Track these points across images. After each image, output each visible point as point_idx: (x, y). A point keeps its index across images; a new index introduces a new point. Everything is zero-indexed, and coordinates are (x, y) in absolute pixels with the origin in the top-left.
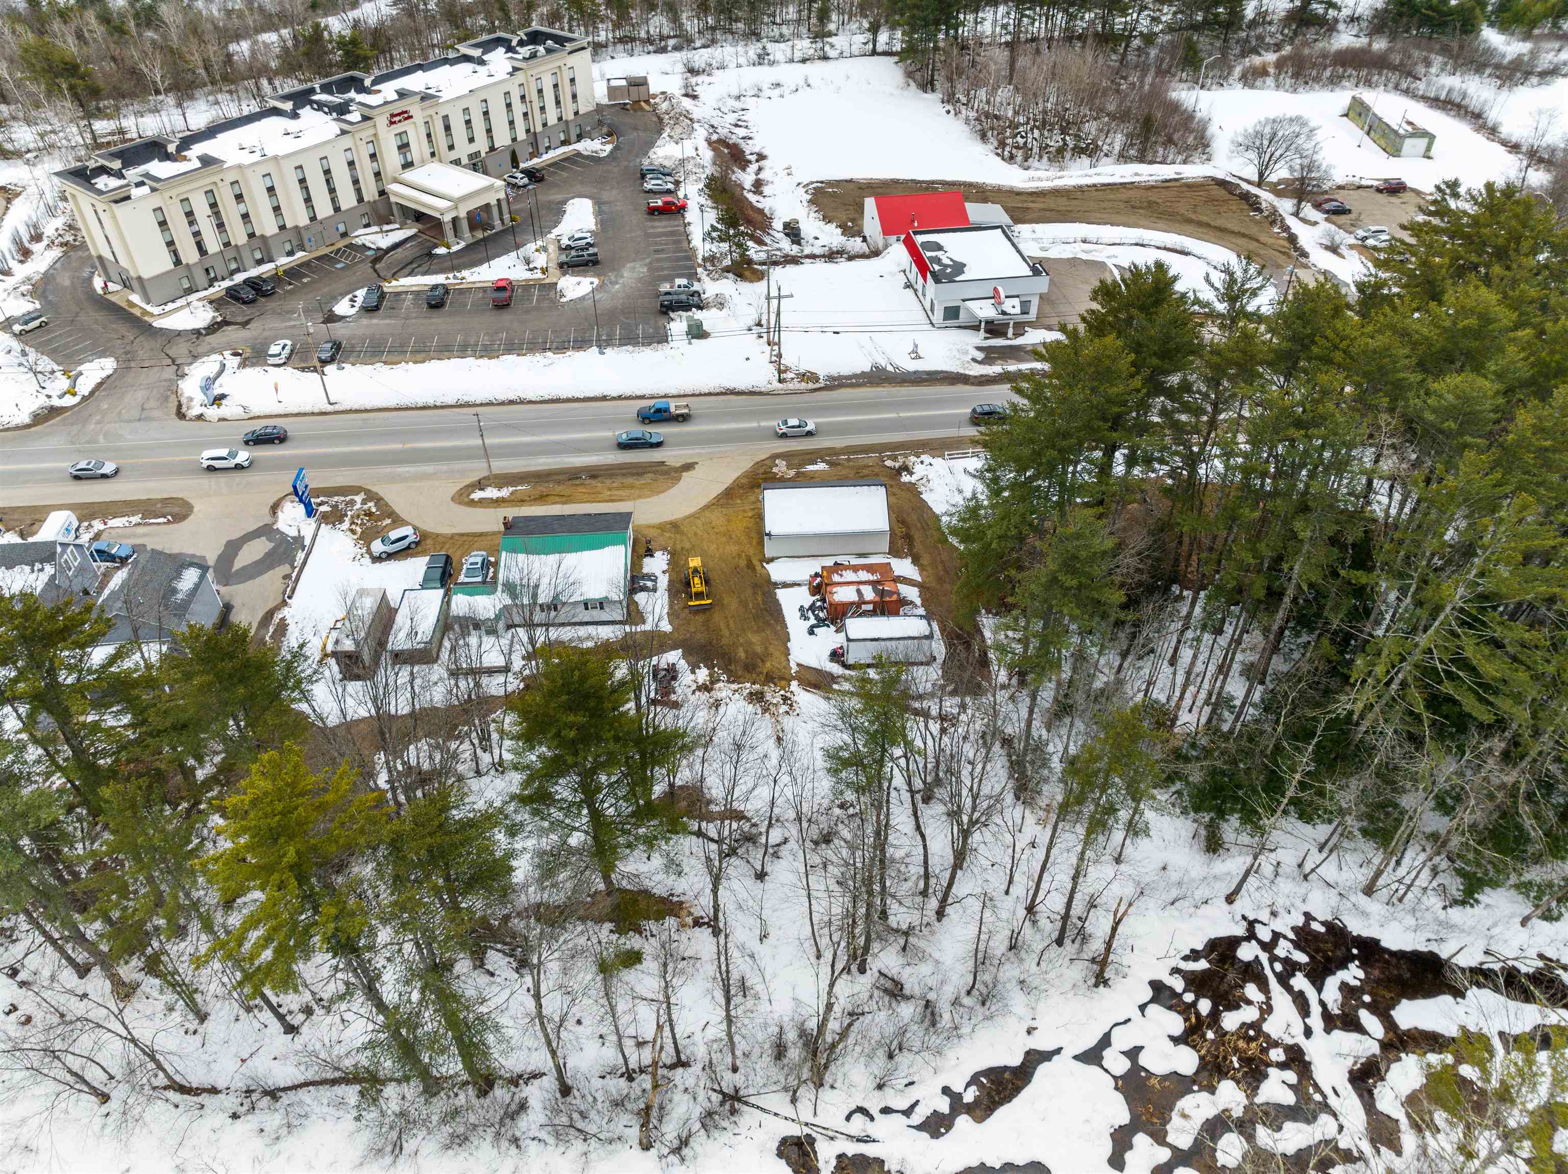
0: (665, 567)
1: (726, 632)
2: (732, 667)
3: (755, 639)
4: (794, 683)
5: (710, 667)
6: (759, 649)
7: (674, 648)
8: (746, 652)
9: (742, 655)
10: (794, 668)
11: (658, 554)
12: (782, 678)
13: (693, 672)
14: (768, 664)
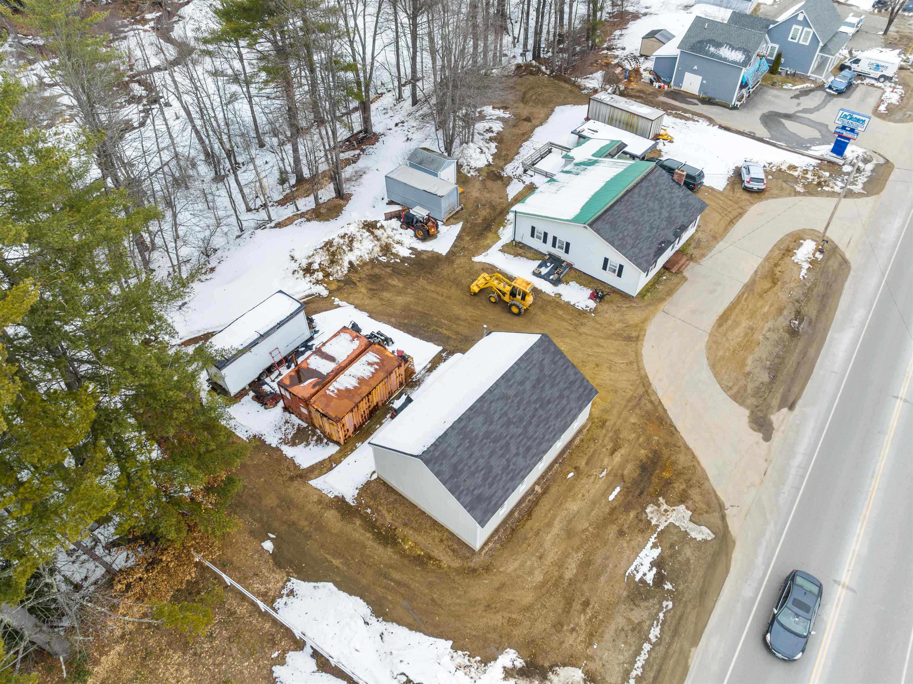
0: (565, 298)
1: (432, 287)
2: (388, 270)
3: (401, 300)
4: (325, 293)
5: (404, 259)
6: (386, 295)
7: (452, 253)
8: (394, 286)
9: (395, 282)
10: (337, 301)
11: (592, 304)
12: (339, 289)
13: (411, 248)
14: (363, 290)
